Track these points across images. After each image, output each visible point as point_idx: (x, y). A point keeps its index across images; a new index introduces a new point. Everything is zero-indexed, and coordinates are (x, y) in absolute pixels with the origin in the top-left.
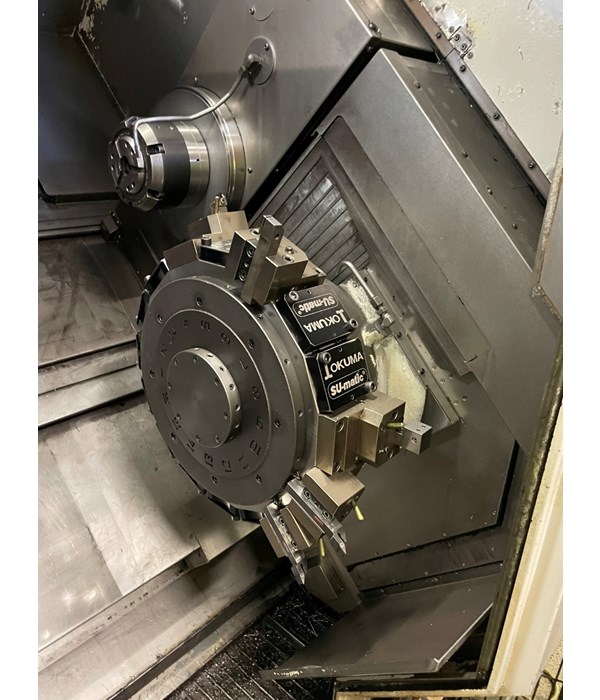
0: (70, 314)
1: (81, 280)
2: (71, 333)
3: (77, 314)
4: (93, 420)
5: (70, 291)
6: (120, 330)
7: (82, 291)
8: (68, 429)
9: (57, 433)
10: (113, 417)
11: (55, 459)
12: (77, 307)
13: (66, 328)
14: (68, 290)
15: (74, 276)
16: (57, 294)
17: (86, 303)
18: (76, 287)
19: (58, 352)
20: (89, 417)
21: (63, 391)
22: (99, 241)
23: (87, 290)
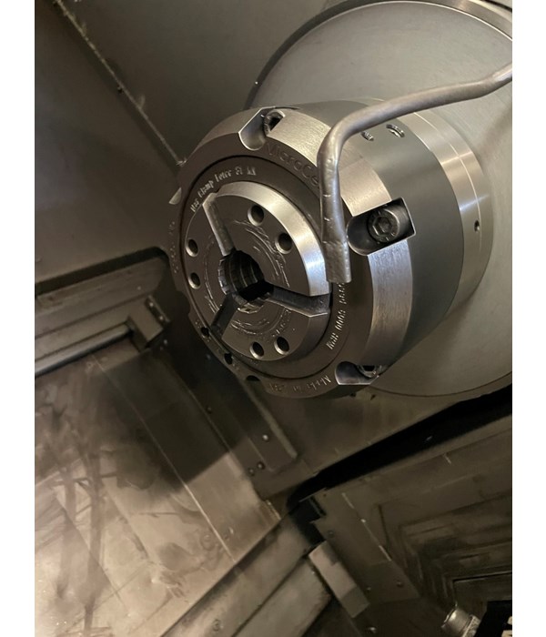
5: (88, 501)
6: (198, 560)
12: (107, 538)
14: (83, 497)
17: (122, 518)
23: (121, 484)
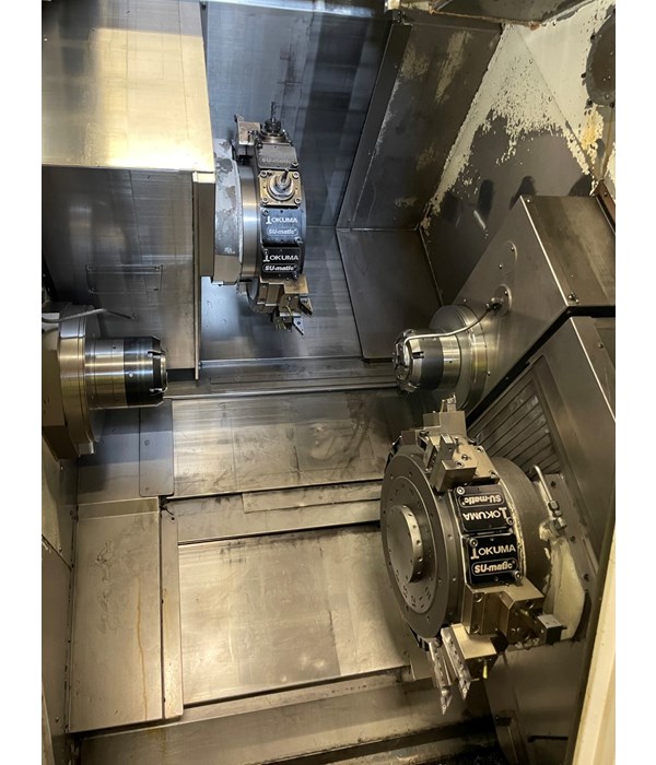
0: (357, 449)
1: (371, 424)
2: (354, 463)
3: (361, 450)
4: (355, 533)
5: (362, 432)
7: (370, 433)
8: (335, 534)
9: (327, 535)
10: (369, 535)
11: (321, 554)
12: (364, 444)
13: (351, 459)
14: (361, 430)
15: (368, 421)
16: (352, 433)
17: (370, 442)
18: (367, 428)
19: (341, 476)
20: (353, 529)
21: (338, 506)
22: (394, 394)
